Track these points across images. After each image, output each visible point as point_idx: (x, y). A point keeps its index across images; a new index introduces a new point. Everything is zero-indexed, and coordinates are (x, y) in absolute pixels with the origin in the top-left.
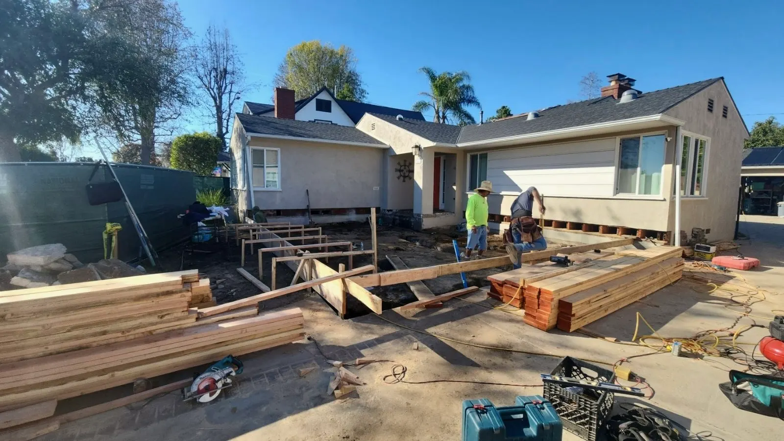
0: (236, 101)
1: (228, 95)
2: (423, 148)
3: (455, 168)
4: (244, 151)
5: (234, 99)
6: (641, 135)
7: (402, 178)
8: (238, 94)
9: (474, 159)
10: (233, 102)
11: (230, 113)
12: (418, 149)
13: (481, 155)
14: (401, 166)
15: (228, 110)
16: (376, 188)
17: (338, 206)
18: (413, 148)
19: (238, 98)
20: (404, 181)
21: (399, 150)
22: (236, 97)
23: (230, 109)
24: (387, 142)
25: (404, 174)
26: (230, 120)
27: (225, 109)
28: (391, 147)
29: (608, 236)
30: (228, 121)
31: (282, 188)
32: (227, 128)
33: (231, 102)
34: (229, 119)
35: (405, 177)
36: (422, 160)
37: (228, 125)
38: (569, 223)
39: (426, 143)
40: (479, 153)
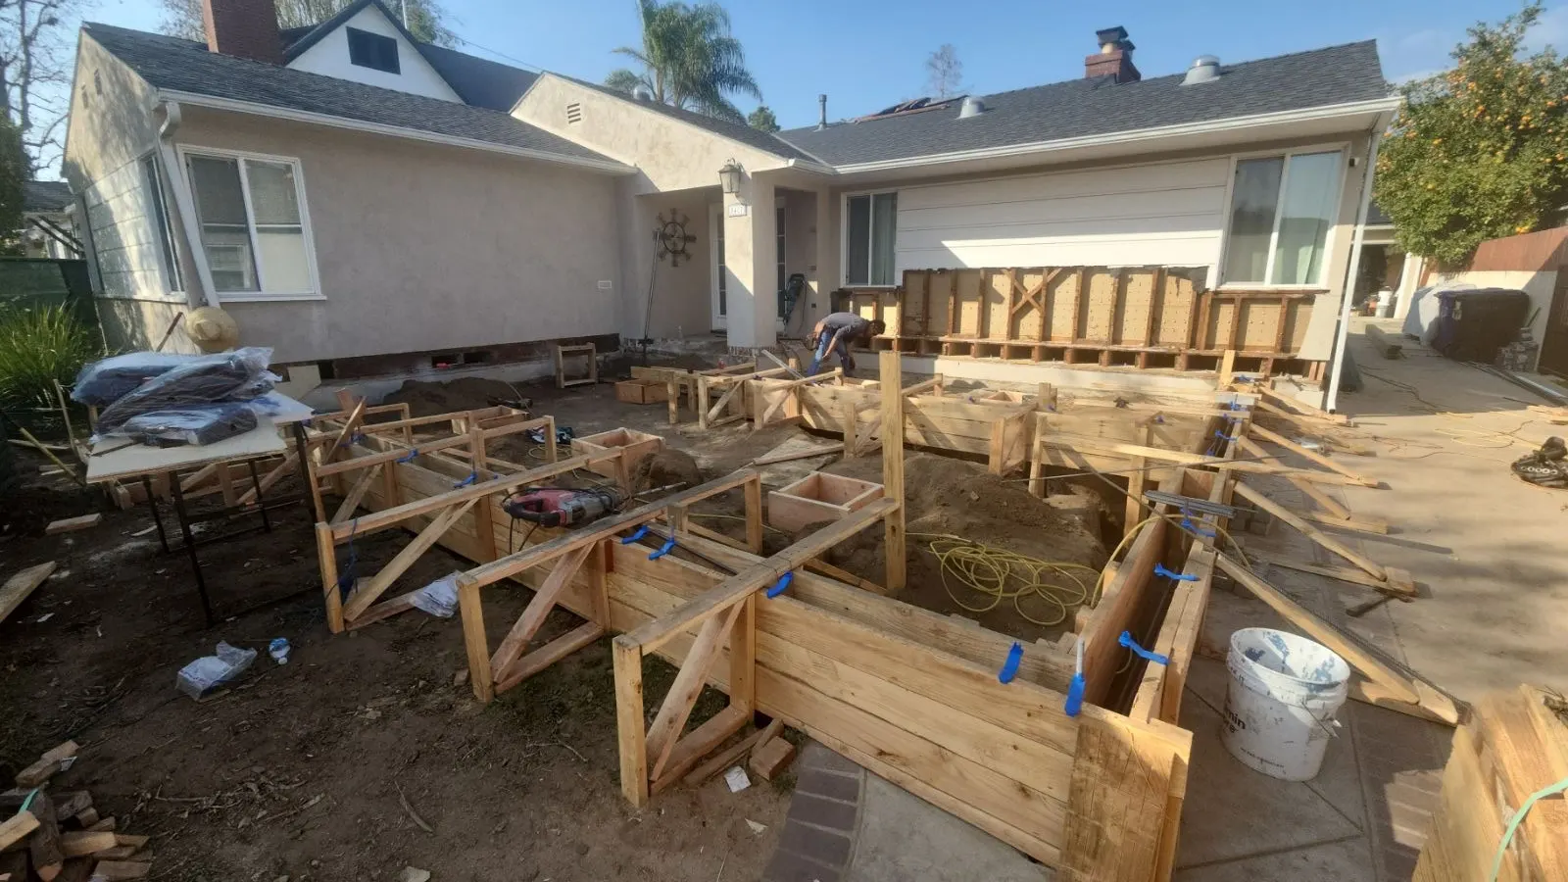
0: (45, 29)
1: (18, 12)
2: (750, 175)
3: (814, 231)
4: (150, 165)
5: (40, 24)
6: (1288, 152)
7: (669, 257)
8: (52, 10)
9: (858, 207)
10: (35, 32)
11: (29, 66)
12: (735, 175)
13: (877, 197)
14: (666, 226)
15: (22, 56)
16: (605, 284)
17: (508, 337)
18: (721, 172)
19: (52, 21)
20: (675, 264)
21: (668, 180)
22: (47, 17)
23: (28, 54)
24: (627, 158)
25: (675, 244)
26: (30, 88)
27: (12, 53)
28: (639, 169)
29: (1198, 377)
30: (24, 92)
31: (324, 291)
32: (24, 113)
33: (28, 31)
34: (27, 83)
35: (675, 253)
36: (750, 208)
37: (25, 104)
38: (1106, 353)
39: (758, 161)
40: (872, 193)
